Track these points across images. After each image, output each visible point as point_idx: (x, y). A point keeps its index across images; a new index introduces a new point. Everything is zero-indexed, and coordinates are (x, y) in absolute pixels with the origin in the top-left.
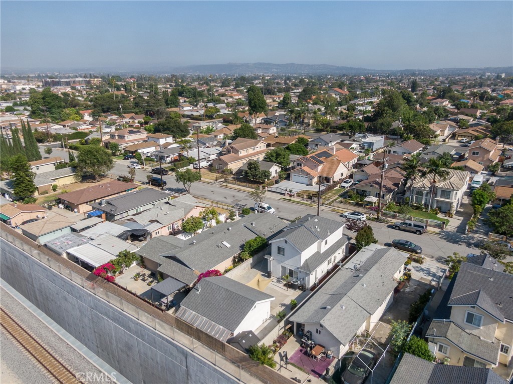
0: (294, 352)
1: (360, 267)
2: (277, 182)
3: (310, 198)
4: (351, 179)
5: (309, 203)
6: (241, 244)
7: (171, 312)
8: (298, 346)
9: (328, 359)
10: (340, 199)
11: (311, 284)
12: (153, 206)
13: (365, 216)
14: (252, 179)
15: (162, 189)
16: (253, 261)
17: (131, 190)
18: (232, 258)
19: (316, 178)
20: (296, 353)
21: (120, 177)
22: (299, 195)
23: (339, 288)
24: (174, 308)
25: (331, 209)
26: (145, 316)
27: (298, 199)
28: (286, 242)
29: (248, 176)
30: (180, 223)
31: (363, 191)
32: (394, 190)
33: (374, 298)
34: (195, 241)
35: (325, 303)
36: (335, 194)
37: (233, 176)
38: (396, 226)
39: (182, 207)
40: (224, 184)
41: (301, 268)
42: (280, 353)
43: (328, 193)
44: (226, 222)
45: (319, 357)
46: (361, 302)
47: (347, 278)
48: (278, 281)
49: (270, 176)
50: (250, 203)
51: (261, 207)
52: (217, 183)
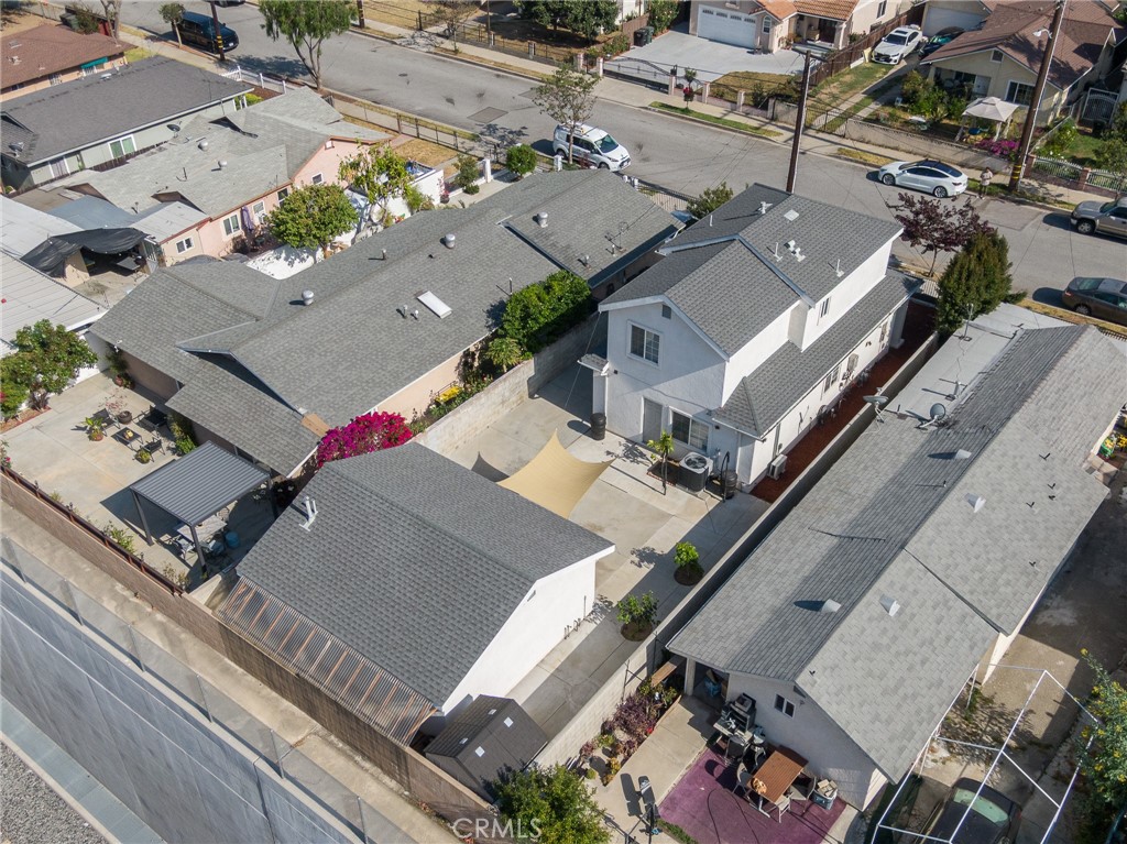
0: (683, 772)
1: (957, 410)
2: (640, 39)
3: (759, 102)
4: (914, 28)
5: (755, 124)
6: (494, 300)
7: (202, 595)
8: (695, 748)
9: (815, 810)
10: (874, 107)
11: (757, 469)
12: (172, 133)
13: (963, 179)
14: (550, 27)
15: (222, 62)
16: (538, 370)
17: (99, 62)
18: (456, 359)
19: (786, 22)
20: (690, 779)
21: (68, 10)
22: (721, 91)
23: (873, 506)
24: (217, 580)
25: (834, 149)
26: (115, 595)
27: (714, 109)
28: (667, 311)
29: (536, 15)
30: (271, 204)
31: (959, 74)
32: (1081, 71)
33: (1015, 555)
34: (310, 295)
35: (814, 577)
36: (851, 87)
37: (481, 13)
38: (1082, 221)
39: (280, 142)
40: (448, 44)
41: (721, 413)
42: (626, 779)
43: (828, 83)
44: (444, 199)
45: (783, 803)
46: (965, 579)
47: (903, 459)
48: (632, 453)
49: (616, 13)
50: (539, 125)
51: (577, 141)
52: (421, 41)
